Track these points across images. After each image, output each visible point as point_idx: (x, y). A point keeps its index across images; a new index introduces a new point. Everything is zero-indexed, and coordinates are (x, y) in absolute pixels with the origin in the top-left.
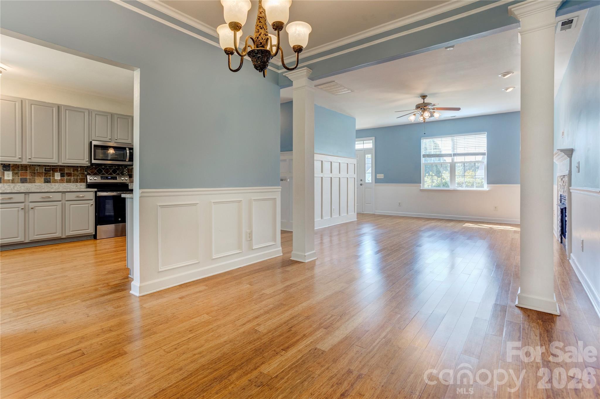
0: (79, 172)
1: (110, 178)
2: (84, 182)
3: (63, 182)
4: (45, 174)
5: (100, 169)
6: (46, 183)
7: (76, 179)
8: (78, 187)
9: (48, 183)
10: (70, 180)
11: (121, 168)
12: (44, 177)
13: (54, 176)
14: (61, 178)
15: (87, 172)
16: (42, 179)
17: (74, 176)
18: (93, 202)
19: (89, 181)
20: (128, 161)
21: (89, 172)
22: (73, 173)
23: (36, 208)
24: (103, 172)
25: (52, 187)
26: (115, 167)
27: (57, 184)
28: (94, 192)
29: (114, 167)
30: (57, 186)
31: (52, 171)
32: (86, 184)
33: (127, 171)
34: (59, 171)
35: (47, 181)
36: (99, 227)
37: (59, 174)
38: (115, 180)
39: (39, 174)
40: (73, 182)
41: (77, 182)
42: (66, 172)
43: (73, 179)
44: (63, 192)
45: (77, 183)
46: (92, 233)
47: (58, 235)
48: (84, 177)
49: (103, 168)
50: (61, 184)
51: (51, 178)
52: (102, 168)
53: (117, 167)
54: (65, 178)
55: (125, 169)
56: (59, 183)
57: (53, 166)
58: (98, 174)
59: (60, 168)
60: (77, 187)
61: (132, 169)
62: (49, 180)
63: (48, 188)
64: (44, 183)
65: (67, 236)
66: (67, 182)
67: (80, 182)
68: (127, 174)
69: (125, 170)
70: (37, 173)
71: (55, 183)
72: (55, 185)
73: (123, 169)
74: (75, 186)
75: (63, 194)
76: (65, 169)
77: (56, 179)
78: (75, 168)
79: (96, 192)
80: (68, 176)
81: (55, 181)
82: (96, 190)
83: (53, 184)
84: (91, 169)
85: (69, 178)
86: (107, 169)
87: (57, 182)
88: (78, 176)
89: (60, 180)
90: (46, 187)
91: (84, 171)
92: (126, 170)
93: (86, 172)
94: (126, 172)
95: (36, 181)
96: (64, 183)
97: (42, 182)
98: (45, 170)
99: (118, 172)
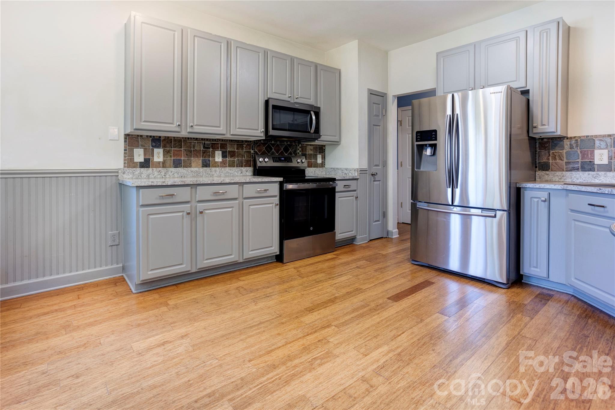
0: (244, 150)
1: (283, 160)
2: (251, 167)
3: (225, 165)
4: (204, 153)
5: (269, 146)
6: (204, 167)
7: (241, 162)
8: (244, 173)
9: (206, 167)
10: (233, 163)
11: (294, 144)
12: (202, 159)
13: (214, 157)
14: (222, 160)
15: (254, 149)
16: (200, 161)
17: (238, 157)
18: (277, 200)
19: (259, 164)
20: (313, 132)
21: (256, 150)
22: (237, 152)
23: (207, 212)
24: (273, 150)
25: (212, 173)
26: (287, 143)
27: (218, 168)
28: (279, 183)
29: (285, 143)
30: (218, 173)
31: (212, 149)
32: (252, 168)
33: (300, 149)
34: (221, 149)
35: (206, 165)
36: (286, 242)
37: (220, 152)
38: (290, 162)
39: (196, 153)
40: (237, 167)
41: (242, 166)
42: (228, 150)
43: (237, 162)
44: (240, 184)
45: (242, 168)
46: (276, 252)
47: (233, 258)
48: (250, 158)
49: (274, 144)
50: (223, 169)
51: (211, 159)
52: (272, 144)
53: (289, 143)
54: (227, 159)
55: (299, 145)
56: (221, 167)
57: (213, 140)
58: (267, 153)
59: (222, 144)
60: (242, 175)
61: (306, 146)
62: (208, 162)
63: (207, 175)
64: (202, 167)
65: (245, 259)
66: (230, 166)
67: (245, 167)
68: (300, 153)
69: (298, 147)
70: (193, 150)
71: (215, 167)
72: (215, 171)
73: (296, 145)
74: (240, 172)
75: (240, 187)
76: (228, 145)
77: (216, 160)
78: (240, 143)
79: (281, 184)
80: (231, 157)
81: (216, 165)
82: (281, 179)
83: (213, 169)
84: (258, 146)
85: (232, 159)
86: (278, 145)
87: (218, 166)
88: (243, 156)
89: (221, 162)
90: (205, 174)
91: (250, 149)
92: (300, 147)
93: (252, 149)
94: (300, 151)
95: (193, 164)
96: (226, 167)
97: (199, 166)
98: (204, 147)
99: (290, 150)
